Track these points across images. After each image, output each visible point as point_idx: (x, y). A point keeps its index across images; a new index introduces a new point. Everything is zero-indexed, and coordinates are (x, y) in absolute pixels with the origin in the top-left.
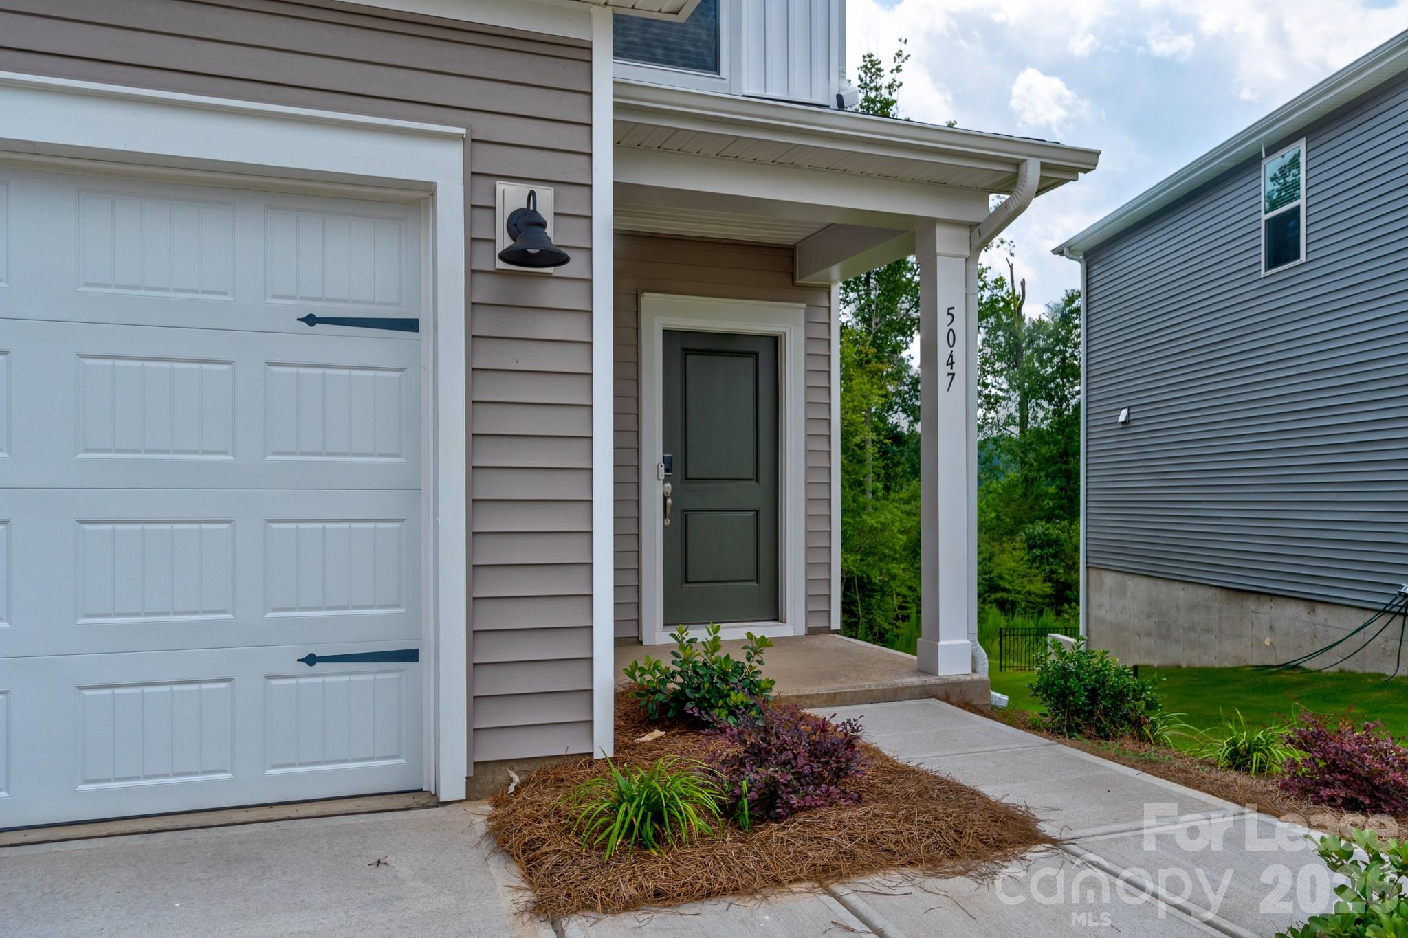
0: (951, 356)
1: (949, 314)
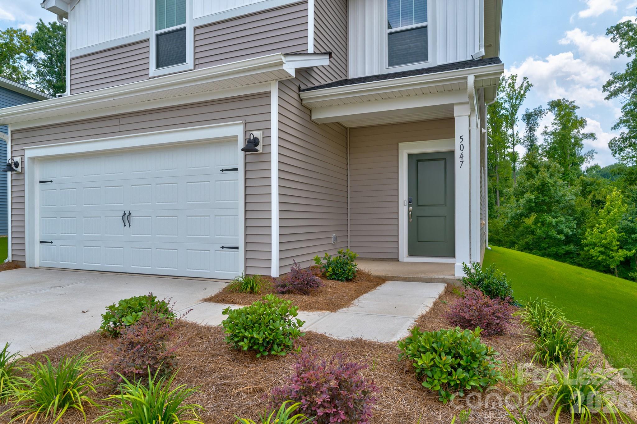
0: (462, 154)
1: (460, 138)
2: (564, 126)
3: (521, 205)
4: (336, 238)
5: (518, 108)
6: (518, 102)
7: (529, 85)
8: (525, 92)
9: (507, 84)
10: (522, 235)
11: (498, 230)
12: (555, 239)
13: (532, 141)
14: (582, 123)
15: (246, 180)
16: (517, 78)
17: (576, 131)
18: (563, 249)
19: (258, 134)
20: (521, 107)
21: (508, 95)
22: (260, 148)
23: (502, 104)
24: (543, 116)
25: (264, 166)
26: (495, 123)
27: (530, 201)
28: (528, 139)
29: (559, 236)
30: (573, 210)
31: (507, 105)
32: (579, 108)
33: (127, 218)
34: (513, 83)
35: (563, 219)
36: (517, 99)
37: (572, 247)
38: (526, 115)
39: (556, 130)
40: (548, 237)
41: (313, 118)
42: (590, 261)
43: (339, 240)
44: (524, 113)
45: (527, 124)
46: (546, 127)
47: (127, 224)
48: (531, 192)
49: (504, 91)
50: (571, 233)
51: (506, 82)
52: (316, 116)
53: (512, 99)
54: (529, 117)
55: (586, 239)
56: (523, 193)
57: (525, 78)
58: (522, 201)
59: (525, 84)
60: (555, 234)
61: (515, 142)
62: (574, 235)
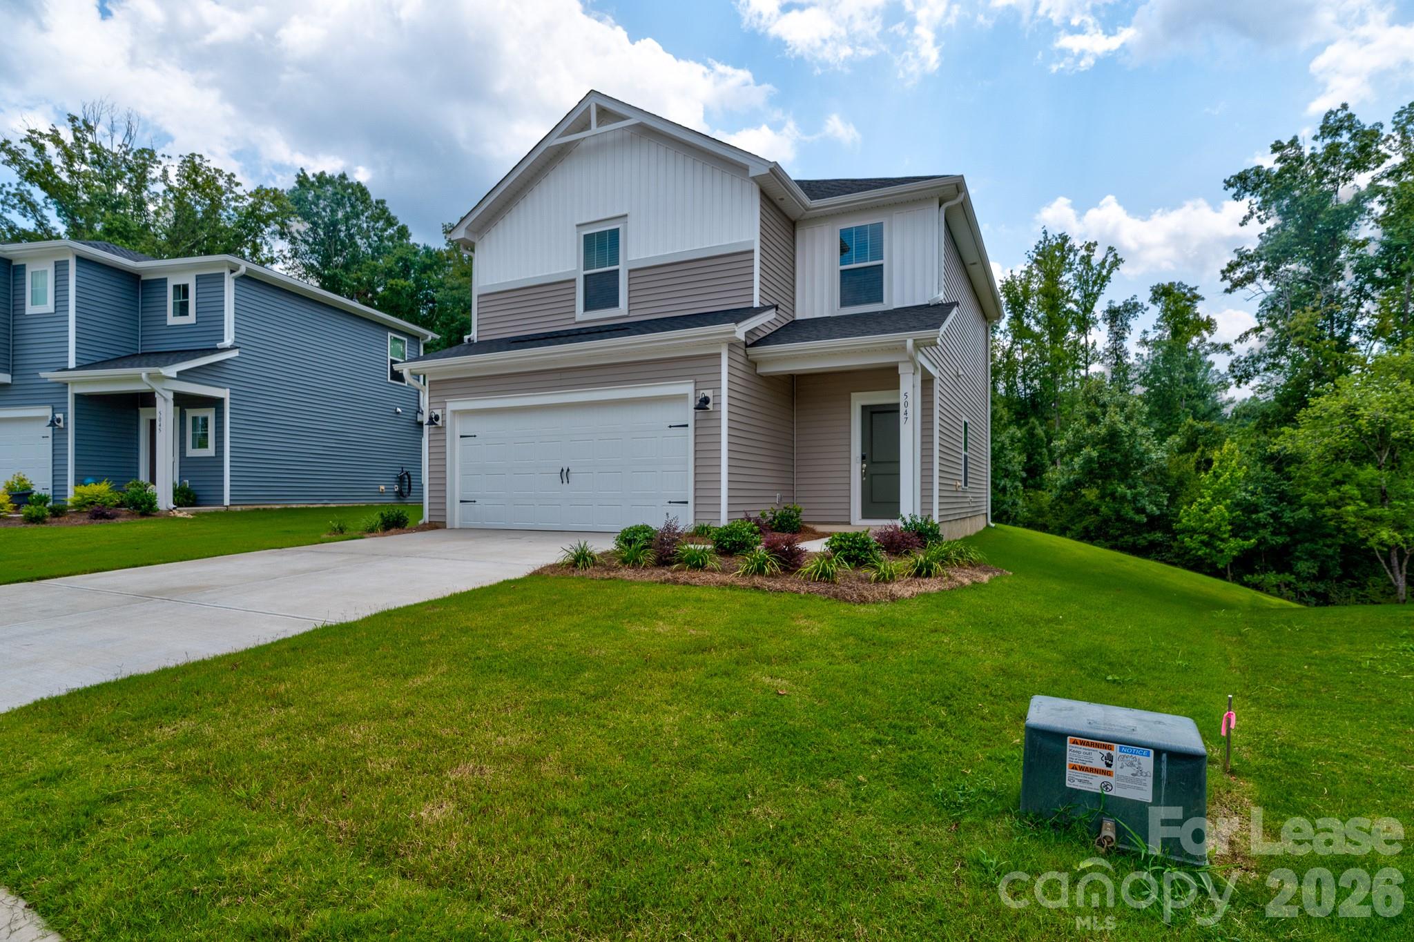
2: (1176, 333)
3: (1076, 467)
4: (781, 499)
5: (1095, 299)
6: (1096, 289)
7: (1117, 262)
8: (1110, 272)
9: (1078, 258)
10: (1080, 516)
11: (1042, 508)
12: (1131, 521)
13: (1119, 357)
14: (1209, 325)
15: (696, 436)
16: (1097, 248)
17: (1195, 340)
18: (1145, 538)
19: (709, 393)
20: (1101, 298)
21: (1079, 277)
22: (710, 406)
23: (1069, 291)
24: (1139, 314)
25: (713, 423)
26: (1055, 326)
27: (1089, 460)
28: (1111, 353)
29: (1138, 518)
30: (1165, 475)
31: (1076, 296)
32: (1203, 299)
33: (565, 474)
34: (1089, 256)
35: (1145, 491)
36: (1095, 283)
37: (1158, 536)
38: (1107, 311)
39: (1161, 336)
40: (1120, 518)
41: (759, 371)
42: (1187, 557)
43: (784, 500)
44: (1106, 308)
45: (1111, 327)
46: (1145, 332)
47: (565, 480)
48: (1093, 446)
49: (1070, 270)
50: (1158, 512)
51: (1075, 255)
52: (761, 370)
53: (1086, 282)
54: (1114, 315)
55: (1180, 521)
56: (1080, 447)
57: (1111, 249)
58: (1078, 461)
59: (1110, 259)
60: (1131, 514)
61: (1089, 359)
62: (1163, 516)
